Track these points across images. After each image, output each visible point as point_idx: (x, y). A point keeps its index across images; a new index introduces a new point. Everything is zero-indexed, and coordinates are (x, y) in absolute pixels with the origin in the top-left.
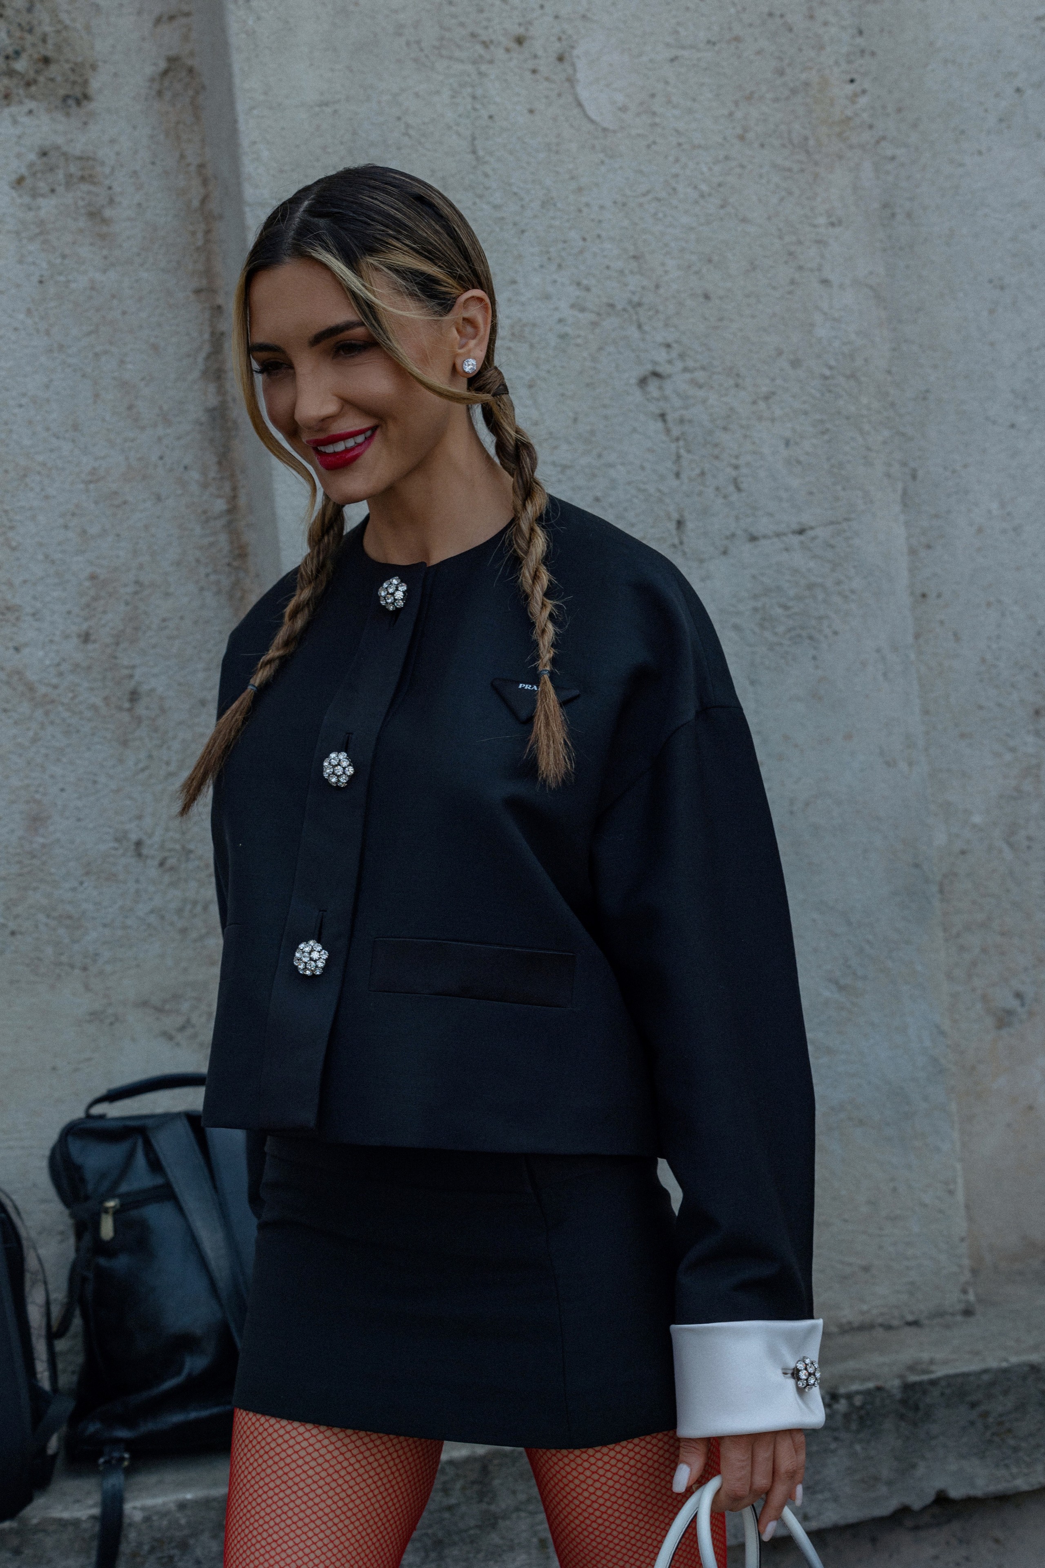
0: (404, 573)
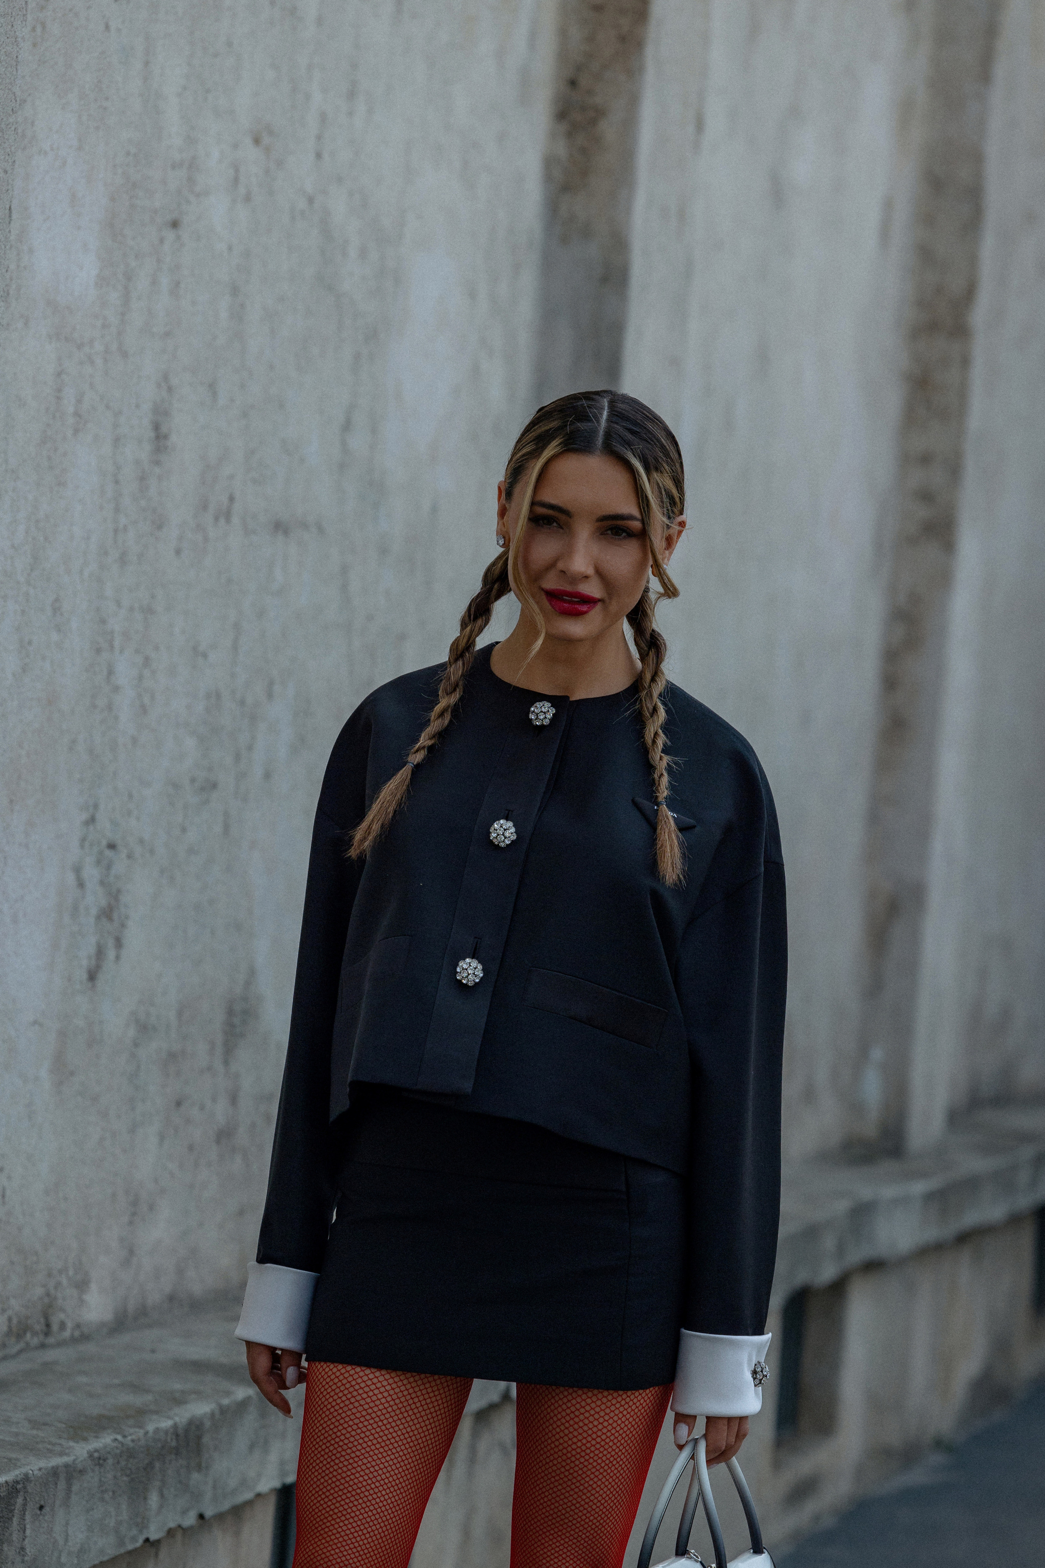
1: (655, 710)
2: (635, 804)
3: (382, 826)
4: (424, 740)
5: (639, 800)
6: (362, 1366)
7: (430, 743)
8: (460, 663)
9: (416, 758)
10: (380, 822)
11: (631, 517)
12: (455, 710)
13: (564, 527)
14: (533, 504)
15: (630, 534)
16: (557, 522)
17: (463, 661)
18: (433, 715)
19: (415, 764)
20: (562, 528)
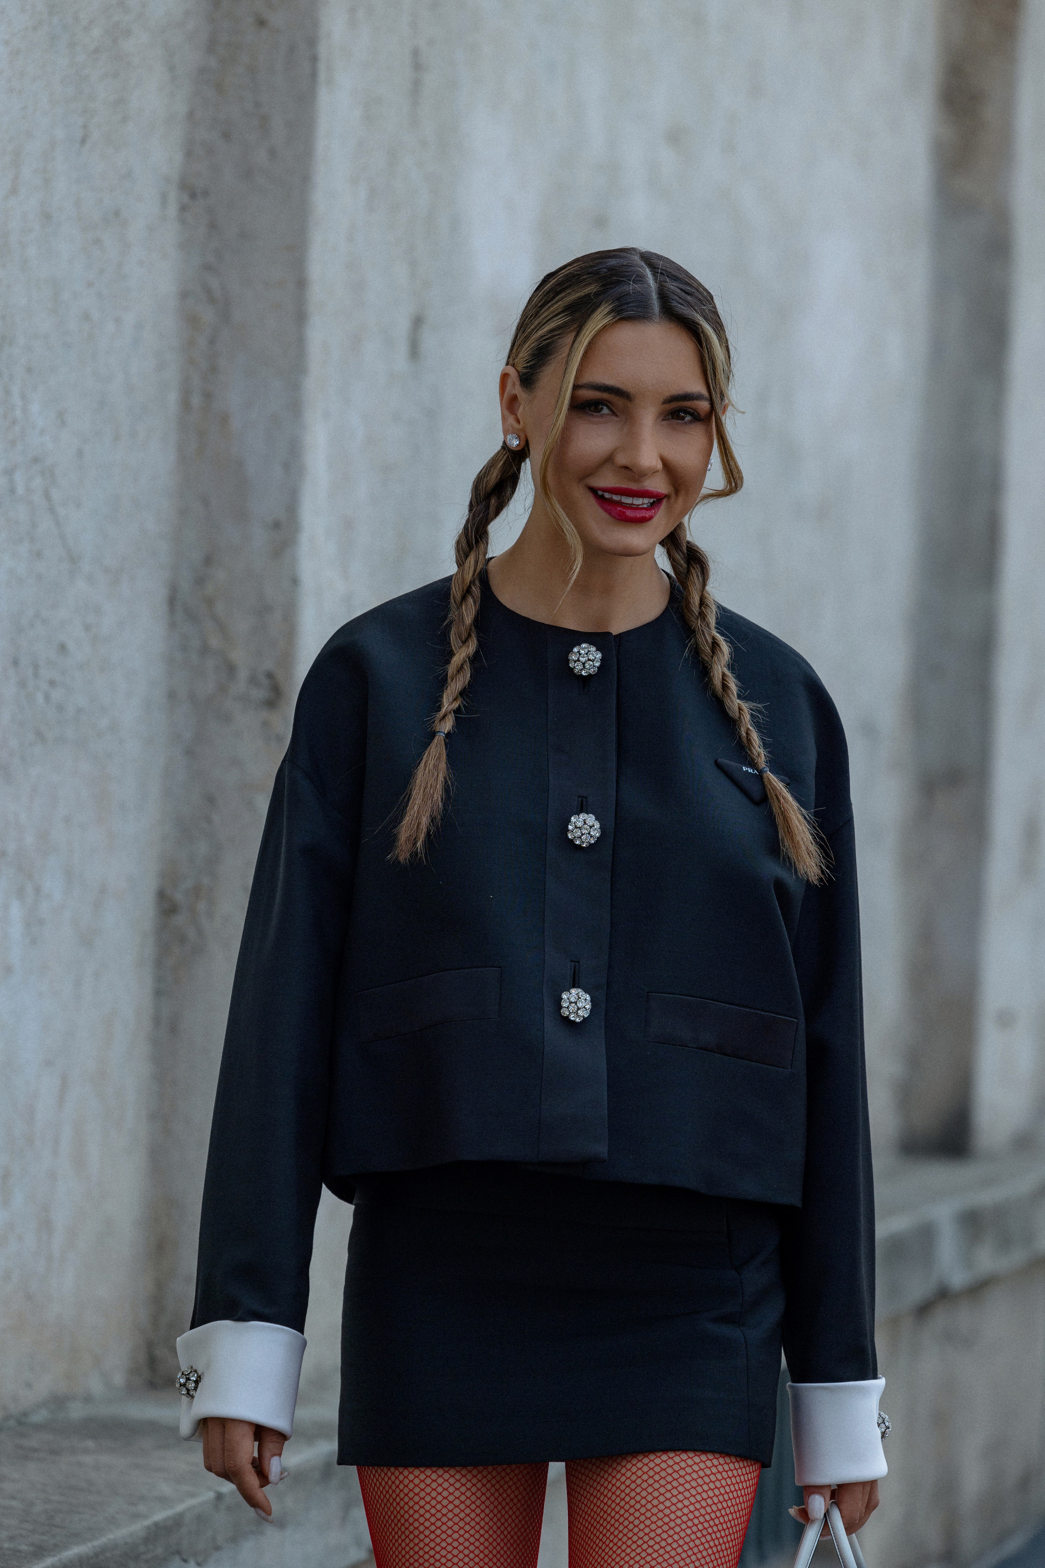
0: (599, 639)
1: (715, 645)
2: (718, 766)
3: (433, 819)
4: (449, 702)
5: (723, 761)
6: (444, 1466)
7: (455, 705)
8: (470, 600)
9: (447, 726)
10: (428, 814)
11: (699, 397)
12: (474, 660)
13: (618, 414)
14: (576, 387)
15: (696, 417)
16: (609, 408)
17: (473, 597)
18: (451, 669)
19: (446, 732)
20: (617, 416)
